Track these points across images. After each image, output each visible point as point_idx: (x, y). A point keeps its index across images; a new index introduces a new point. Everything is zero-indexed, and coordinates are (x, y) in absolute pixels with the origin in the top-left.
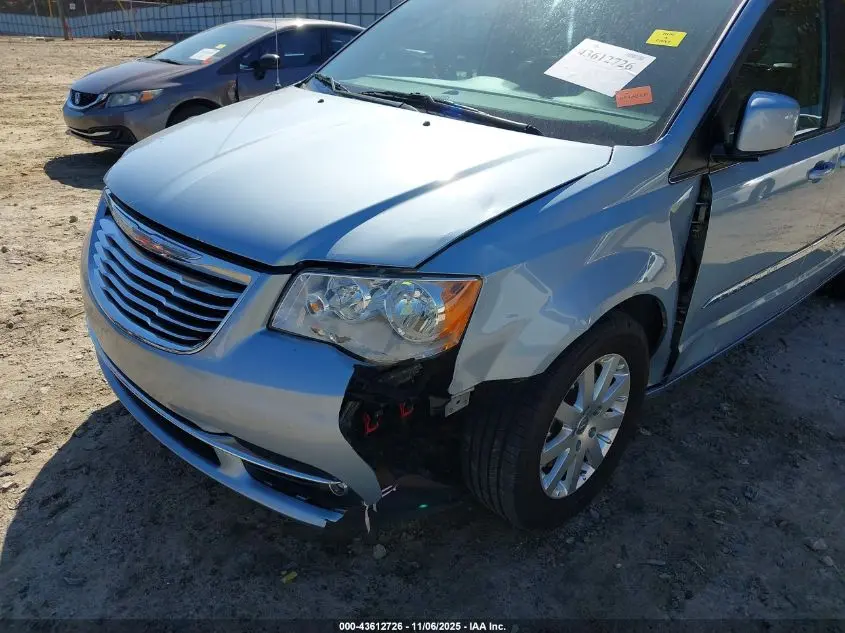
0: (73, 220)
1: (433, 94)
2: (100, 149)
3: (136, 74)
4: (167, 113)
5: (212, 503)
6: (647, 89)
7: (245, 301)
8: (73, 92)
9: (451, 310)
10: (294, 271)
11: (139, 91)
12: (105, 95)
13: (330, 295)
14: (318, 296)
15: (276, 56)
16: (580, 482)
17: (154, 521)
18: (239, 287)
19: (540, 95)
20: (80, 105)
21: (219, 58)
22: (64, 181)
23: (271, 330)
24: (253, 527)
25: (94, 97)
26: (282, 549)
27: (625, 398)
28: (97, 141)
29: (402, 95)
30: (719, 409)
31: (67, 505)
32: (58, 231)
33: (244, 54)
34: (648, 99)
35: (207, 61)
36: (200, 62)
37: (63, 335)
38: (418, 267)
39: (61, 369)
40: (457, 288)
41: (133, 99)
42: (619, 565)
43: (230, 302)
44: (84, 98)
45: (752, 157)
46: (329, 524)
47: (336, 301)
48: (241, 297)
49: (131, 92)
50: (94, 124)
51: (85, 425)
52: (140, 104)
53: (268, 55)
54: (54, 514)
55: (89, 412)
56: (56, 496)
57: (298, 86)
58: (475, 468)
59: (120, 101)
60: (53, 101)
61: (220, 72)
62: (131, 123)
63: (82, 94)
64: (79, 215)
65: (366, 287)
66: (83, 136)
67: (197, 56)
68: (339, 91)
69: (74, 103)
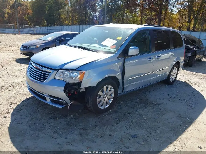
0: (22, 70)
1: (84, 46)
2: (27, 57)
3: (35, 42)
4: (41, 50)
5: (45, 110)
6: (115, 46)
7: (51, 75)
8: (22, 46)
9: (81, 76)
10: (58, 70)
11: (36, 46)
12: (29, 47)
13: (64, 74)
14: (62, 74)
15: (64, 39)
16: (106, 107)
17: (36, 112)
18: (50, 73)
19: (102, 47)
20: (23, 48)
21: (52, 39)
22: (19, 63)
23: (54, 78)
24: (52, 113)
25: (27, 47)
26: (56, 116)
27: (114, 93)
28: (27, 55)
29: (79, 47)
30: (136, 100)
31: (21, 110)
32: (19, 71)
33: (58, 38)
34: (115, 47)
35: (50, 40)
36: (48, 40)
37: (20, 88)
38: (76, 69)
39: (20, 92)
40: (81, 73)
41: (34, 47)
42: (110, 118)
43: (49, 75)
44: (24, 47)
45: (131, 56)
46: (62, 107)
47: (64, 75)
48: (50, 74)
49: (34, 46)
50: (26, 52)
51: (24, 100)
52: (36, 48)
53: (62, 39)
54: (19, 111)
55: (25, 98)
56: (20, 109)
57: (64, 45)
58: (87, 102)
59: (32, 48)
60: (16, 48)
61: (52, 42)
62: (34, 52)
63: (24, 46)
64: (23, 69)
65: (69, 73)
66: (24, 54)
67: (48, 39)
68: (70, 46)
69: (22, 48)
